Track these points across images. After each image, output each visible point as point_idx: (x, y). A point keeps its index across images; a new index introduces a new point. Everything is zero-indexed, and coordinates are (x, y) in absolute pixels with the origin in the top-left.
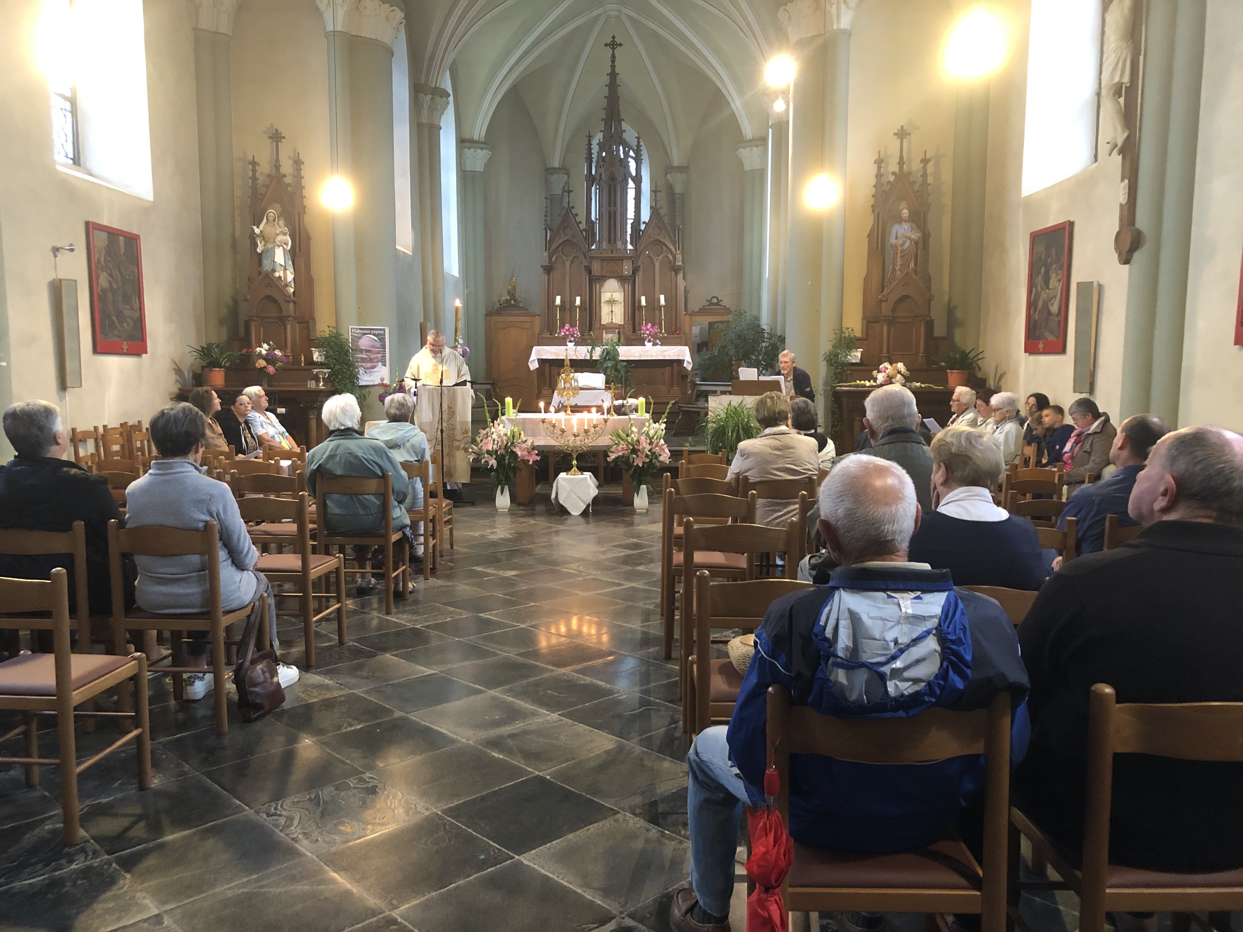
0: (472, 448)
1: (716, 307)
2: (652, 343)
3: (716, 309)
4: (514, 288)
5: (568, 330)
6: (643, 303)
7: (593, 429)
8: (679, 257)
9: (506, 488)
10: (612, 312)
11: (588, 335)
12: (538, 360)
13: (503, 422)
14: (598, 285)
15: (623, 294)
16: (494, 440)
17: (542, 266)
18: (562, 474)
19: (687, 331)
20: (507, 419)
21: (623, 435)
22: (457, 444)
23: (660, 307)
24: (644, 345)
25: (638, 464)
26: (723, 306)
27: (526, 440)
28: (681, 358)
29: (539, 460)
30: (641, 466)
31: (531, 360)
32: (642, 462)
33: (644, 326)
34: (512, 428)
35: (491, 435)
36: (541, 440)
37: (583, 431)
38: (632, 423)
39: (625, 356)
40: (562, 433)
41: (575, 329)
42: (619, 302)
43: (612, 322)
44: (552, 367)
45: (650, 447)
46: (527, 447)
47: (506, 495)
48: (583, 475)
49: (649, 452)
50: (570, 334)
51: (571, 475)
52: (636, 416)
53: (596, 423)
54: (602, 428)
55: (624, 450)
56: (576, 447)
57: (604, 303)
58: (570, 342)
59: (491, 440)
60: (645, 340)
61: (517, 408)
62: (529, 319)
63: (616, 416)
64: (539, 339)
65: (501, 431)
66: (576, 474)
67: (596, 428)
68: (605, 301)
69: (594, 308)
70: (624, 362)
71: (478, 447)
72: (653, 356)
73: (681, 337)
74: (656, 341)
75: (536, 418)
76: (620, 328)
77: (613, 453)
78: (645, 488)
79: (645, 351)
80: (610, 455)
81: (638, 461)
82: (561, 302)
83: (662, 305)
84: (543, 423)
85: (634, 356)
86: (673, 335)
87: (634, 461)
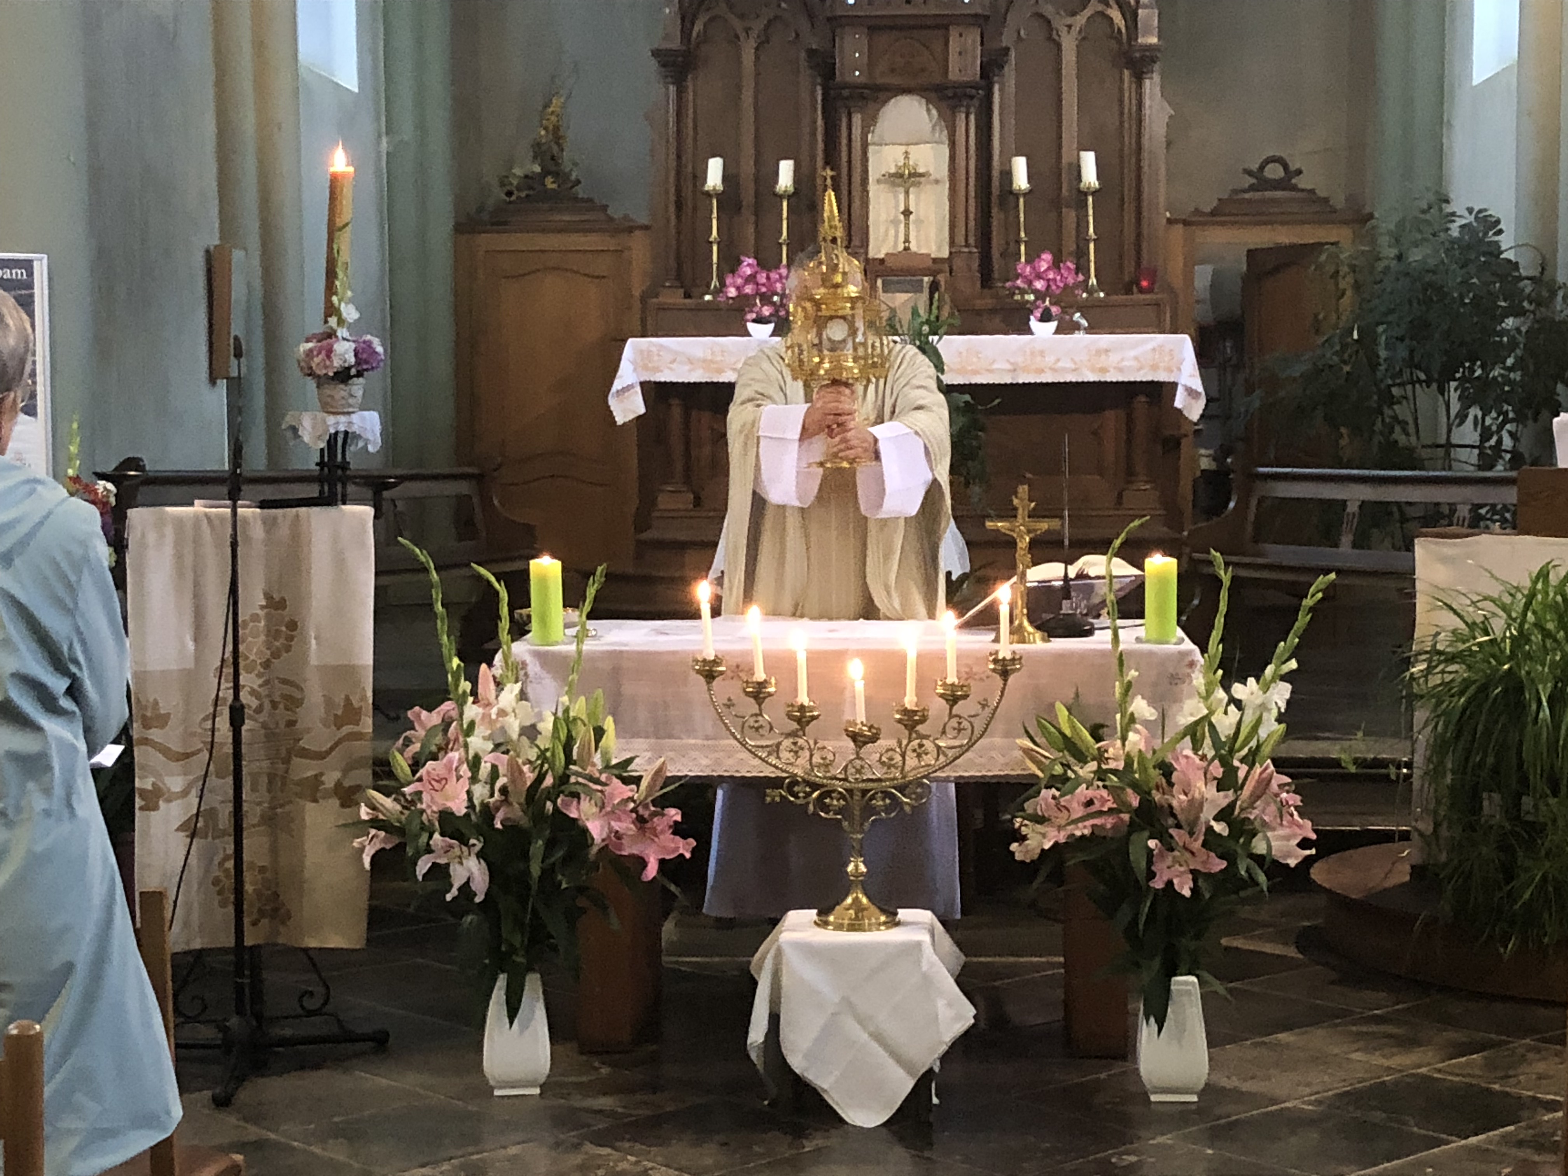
1: (1279, 194)
2: (1053, 325)
3: (1280, 202)
4: (557, 135)
5: (751, 279)
6: (1021, 180)
7: (944, 705)
8: (1148, 16)
9: (533, 984)
10: (907, 213)
12: (642, 384)
13: (517, 670)
14: (857, 119)
15: (945, 150)
16: (475, 763)
17: (656, 53)
19: (1178, 282)
20: (538, 655)
22: (305, 769)
23: (1083, 194)
24: (1029, 331)
25: (1170, 883)
26: (1303, 190)
27: (629, 761)
28: (1162, 376)
29: (688, 855)
30: (1187, 893)
31: (620, 388)
32: (1190, 876)
33: (1023, 259)
34: (561, 699)
35: (461, 739)
36: (694, 754)
37: (898, 716)
38: (1129, 678)
39: (961, 371)
40: (795, 726)
41: (774, 276)
42: (932, 178)
43: (906, 249)
44: (694, 413)
45: (1226, 797)
46: (630, 794)
47: (530, 1019)
48: (898, 924)
49: (1216, 819)
50: (757, 294)
51: (839, 927)
52: (1138, 640)
53: (959, 678)
54: (985, 700)
55: (1100, 813)
56: (864, 792)
57: (879, 181)
58: (757, 321)
59: (460, 762)
60: (1031, 312)
61: (584, 601)
62: (611, 243)
63: (1044, 640)
64: (644, 310)
65: (507, 718)
66: (866, 921)
67: (959, 704)
68: (884, 176)
69: (844, 201)
70: (963, 393)
71: (401, 797)
72: (1061, 368)
73: (1157, 299)
74: (1072, 317)
75: (668, 652)
76: (941, 272)
77: (1041, 823)
78: (1191, 988)
79: (1033, 354)
80: (1024, 831)
81: (1169, 867)
82: (724, 180)
83: (1089, 187)
84: (710, 676)
85: (992, 371)
86: (1129, 292)
87: (1154, 868)
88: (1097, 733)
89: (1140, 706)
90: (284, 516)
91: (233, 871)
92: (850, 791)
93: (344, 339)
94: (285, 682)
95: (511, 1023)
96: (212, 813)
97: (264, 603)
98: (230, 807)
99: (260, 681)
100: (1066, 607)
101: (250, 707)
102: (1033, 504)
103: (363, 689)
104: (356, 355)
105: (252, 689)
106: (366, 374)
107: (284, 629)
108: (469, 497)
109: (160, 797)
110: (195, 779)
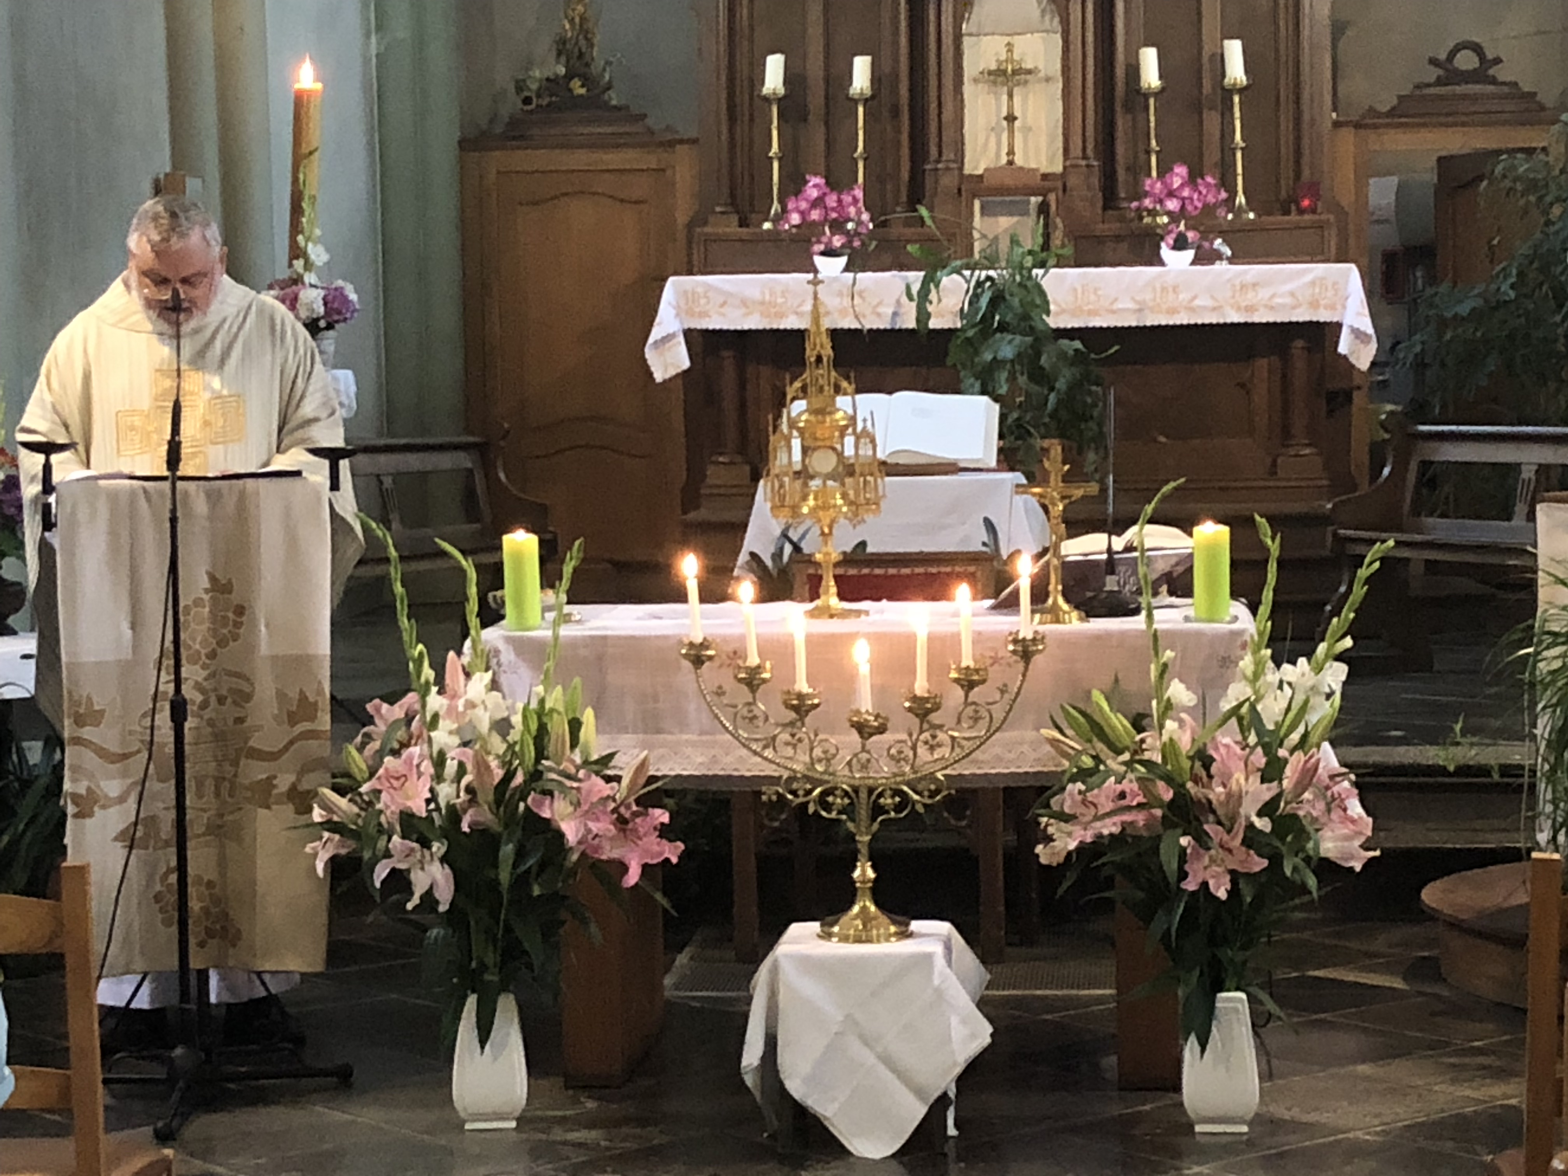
0: (326, 807)
1: (1471, 88)
2: (1190, 254)
3: (1474, 98)
4: (584, 30)
5: (818, 202)
6: (1151, 76)
7: (960, 692)
9: (508, 1008)
10: (1011, 118)
11: (908, 223)
12: (689, 334)
13: (488, 658)
14: (946, 7)
15: (1058, 39)
16: (439, 761)
18: (796, 929)
19: (1347, 199)
20: (509, 640)
21: (1119, 723)
22: (257, 771)
23: (1228, 93)
24: (1158, 261)
25: (1205, 885)
26: (1504, 83)
27: (611, 756)
28: (1323, 316)
29: (674, 860)
30: (1222, 894)
31: (659, 337)
32: (1228, 878)
33: (1154, 173)
34: (535, 689)
35: (425, 732)
36: (689, 751)
37: (907, 704)
38: (1164, 659)
39: (1075, 312)
40: (793, 715)
41: (847, 199)
42: (1042, 74)
43: (1011, 163)
44: (750, 369)
45: (1269, 789)
46: (611, 793)
47: (504, 1045)
48: (910, 935)
49: (1260, 814)
50: (826, 220)
51: (844, 939)
52: (1187, 619)
53: (975, 661)
54: (1005, 685)
55: (1129, 808)
56: (871, 791)
57: (976, 81)
58: (826, 253)
59: (422, 757)
60: (1162, 238)
61: (561, 579)
62: (651, 160)
63: (1081, 619)
64: (690, 242)
65: (476, 711)
66: (875, 932)
67: (976, 689)
68: (982, 73)
69: (934, 106)
70: (1072, 339)
71: (358, 799)
72: (1199, 307)
73: (1320, 221)
74: (1212, 244)
75: (657, 637)
76: (1050, 190)
77: (1066, 821)
78: (1240, 1006)
79: (1164, 289)
80: (1051, 830)
81: (1206, 868)
82: (786, 82)
83: (1235, 84)
84: (698, 661)
85: (1113, 312)
86: (1287, 212)
87: (1187, 867)
88: (1139, 723)
89: (1177, 691)
90: (230, 488)
91: (176, 887)
92: (856, 790)
93: (312, 286)
94: (230, 674)
95: (482, 1047)
96: (153, 819)
97: (207, 585)
98: (172, 814)
99: (205, 673)
100: (1111, 583)
101: (194, 703)
102: (1067, 467)
103: (320, 683)
104: (325, 304)
105: (197, 683)
106: (337, 326)
107: (231, 615)
108: (470, 471)
109: (95, 803)
110: (134, 784)
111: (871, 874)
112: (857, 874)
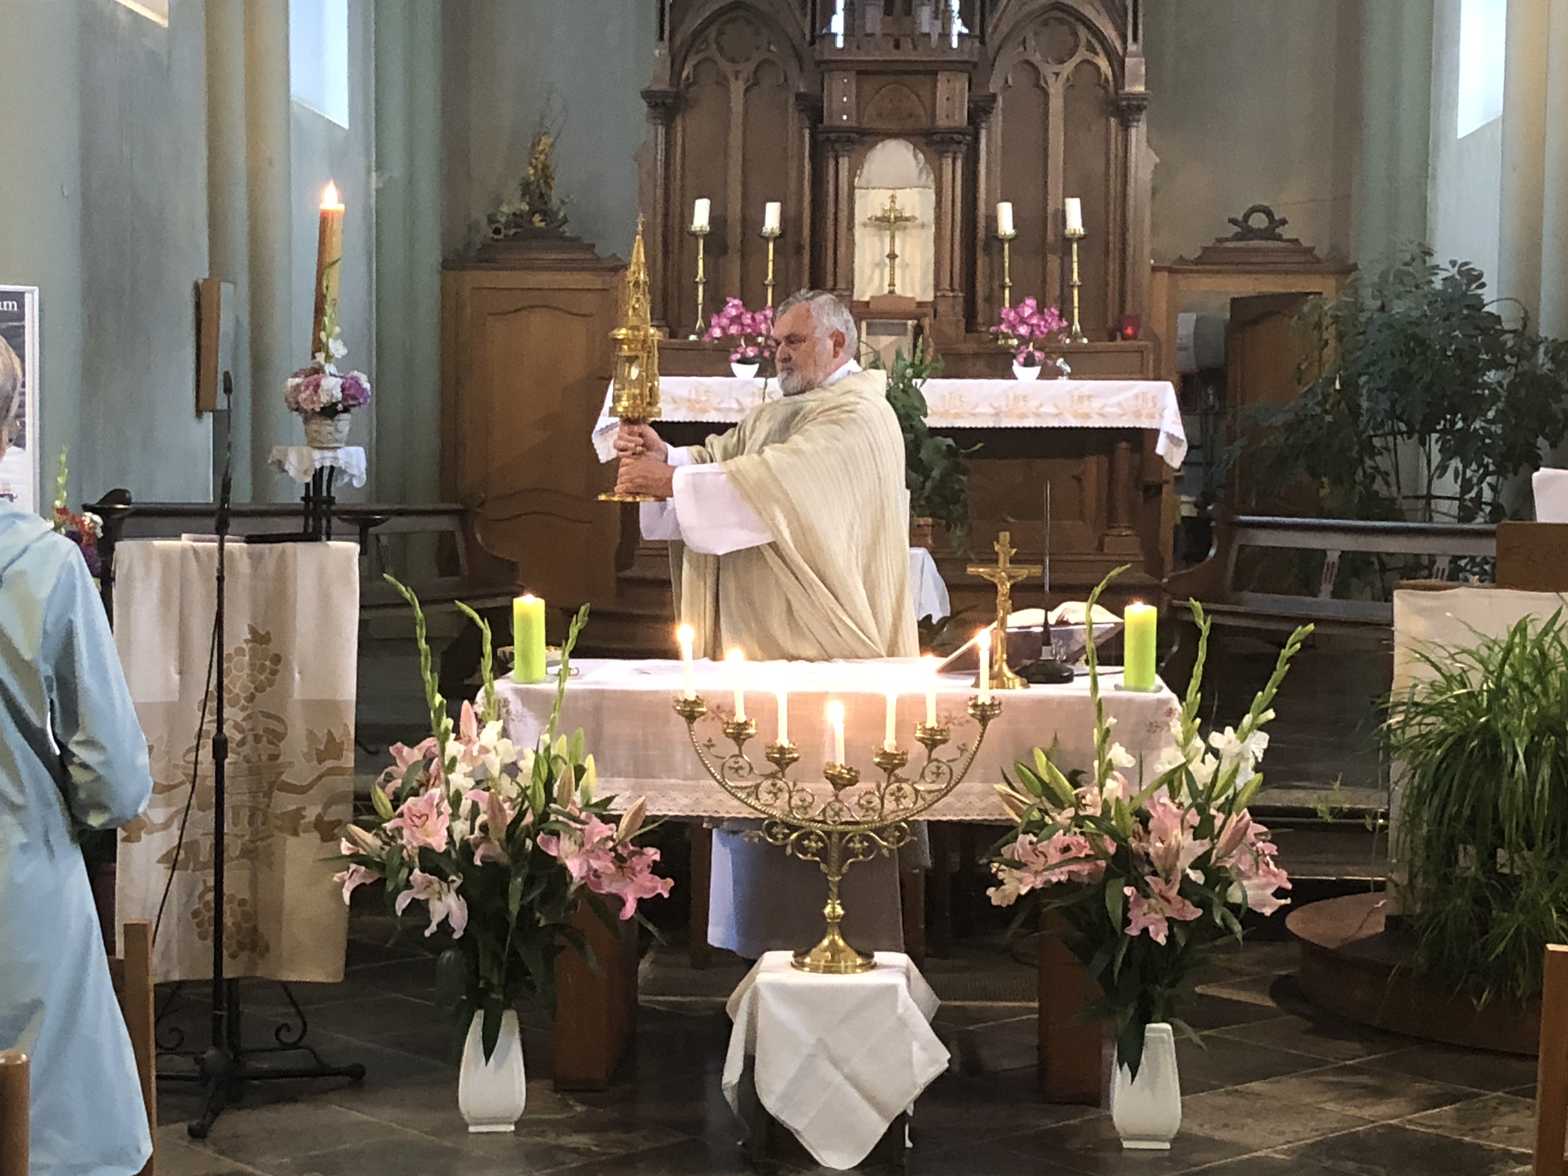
0: (353, 841)
1: (1262, 243)
2: (1037, 370)
3: (1262, 251)
4: (546, 174)
5: (736, 320)
6: (1006, 225)
7: (923, 749)
8: (1135, 64)
9: (510, 1022)
10: (892, 256)
13: (500, 709)
14: (844, 162)
15: (931, 194)
16: (456, 800)
17: (647, 95)
19: (1160, 329)
20: (517, 692)
22: (287, 803)
23: (1067, 241)
24: (1013, 377)
25: (1145, 930)
26: (1287, 240)
27: (610, 800)
28: (1144, 423)
29: (666, 895)
30: (1162, 940)
31: (602, 427)
32: (1166, 924)
33: (1007, 305)
34: (542, 738)
35: (442, 775)
36: (674, 794)
37: (877, 760)
38: (1107, 725)
39: (944, 415)
40: (775, 767)
41: (759, 317)
42: (918, 222)
43: (892, 292)
45: (1202, 845)
46: (609, 833)
47: (506, 1057)
48: (874, 967)
49: (1193, 867)
50: (742, 334)
51: (815, 969)
52: (1117, 687)
53: (938, 722)
54: (964, 744)
55: (1076, 860)
56: (842, 834)
57: (865, 225)
58: (741, 361)
59: (442, 799)
60: (1014, 357)
61: (567, 640)
62: (598, 282)
63: (1023, 686)
65: (489, 755)
66: (843, 964)
67: (938, 748)
68: (870, 219)
69: (830, 245)
70: (946, 437)
71: (381, 833)
72: (1045, 413)
73: (1139, 347)
74: (1055, 363)
75: (648, 692)
76: (925, 315)
77: (1018, 868)
78: (1165, 1035)
79: (1016, 398)
80: (1001, 875)
81: (1145, 914)
82: (711, 222)
83: (1074, 234)
84: (691, 717)
85: (974, 415)
86: (1113, 339)
87: (1130, 915)
88: (1075, 779)
89: (1118, 754)
90: (271, 550)
91: (212, 904)
92: (828, 833)
93: (331, 375)
94: (266, 715)
95: (487, 1060)
96: (193, 845)
97: (249, 637)
98: (211, 840)
99: (243, 715)
100: (1046, 654)
101: (233, 741)
102: (1014, 551)
103: (346, 724)
104: (343, 391)
105: (236, 722)
106: (353, 410)
107: (268, 663)
108: (452, 533)
109: (142, 829)
110: (177, 812)
111: (840, 911)
112: (828, 910)
